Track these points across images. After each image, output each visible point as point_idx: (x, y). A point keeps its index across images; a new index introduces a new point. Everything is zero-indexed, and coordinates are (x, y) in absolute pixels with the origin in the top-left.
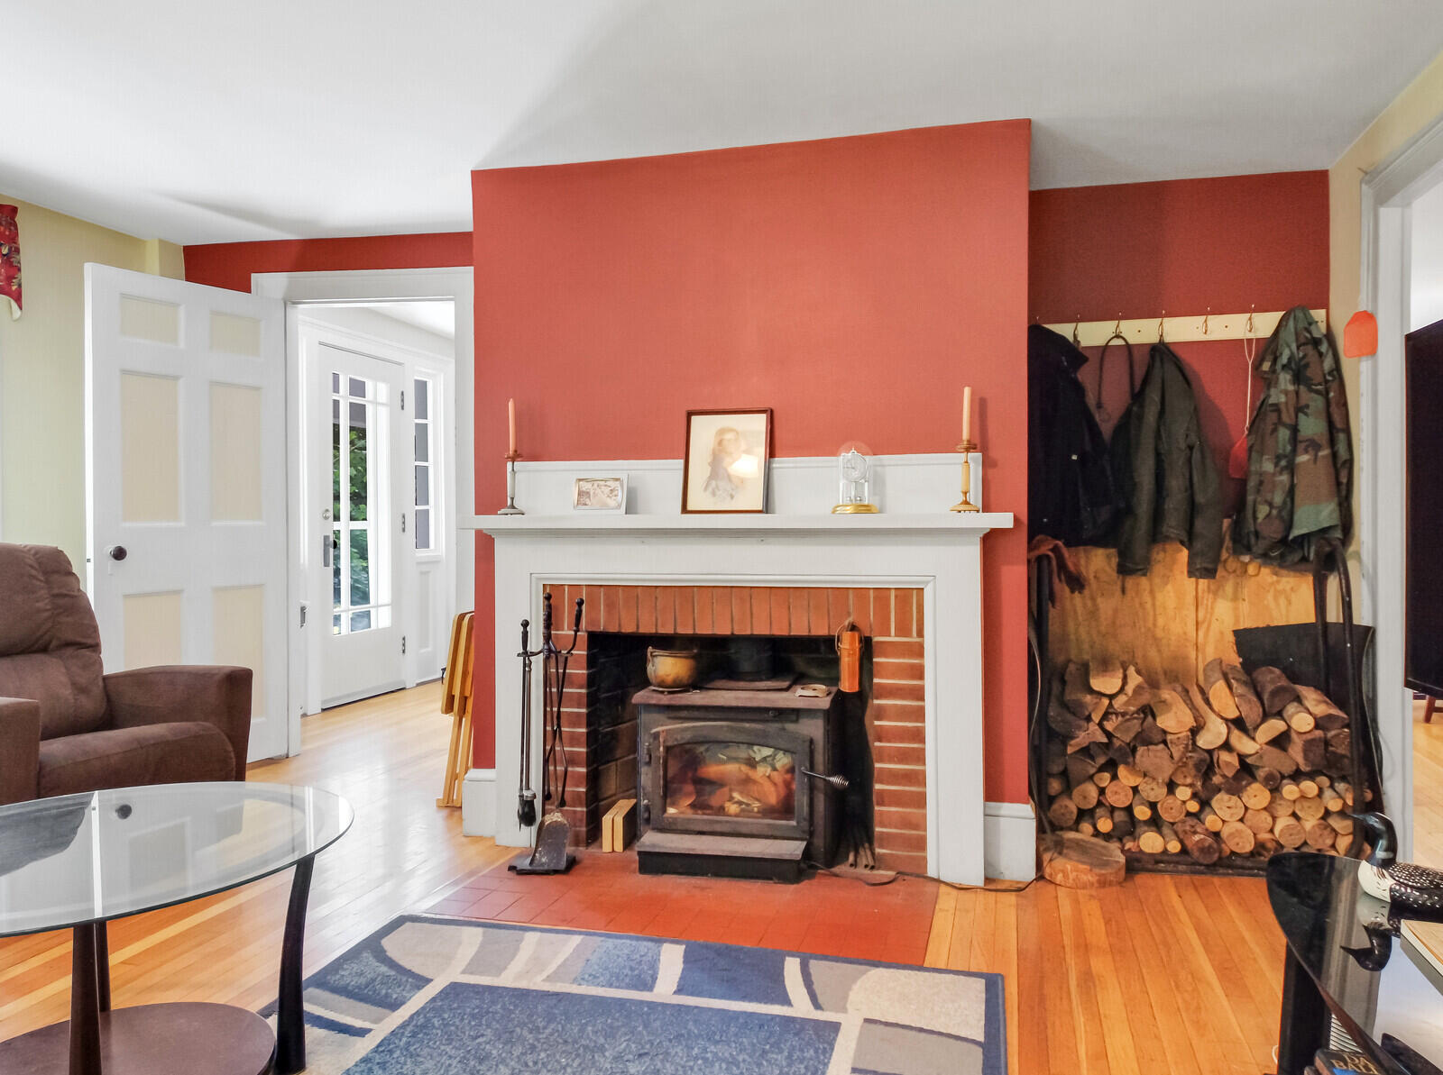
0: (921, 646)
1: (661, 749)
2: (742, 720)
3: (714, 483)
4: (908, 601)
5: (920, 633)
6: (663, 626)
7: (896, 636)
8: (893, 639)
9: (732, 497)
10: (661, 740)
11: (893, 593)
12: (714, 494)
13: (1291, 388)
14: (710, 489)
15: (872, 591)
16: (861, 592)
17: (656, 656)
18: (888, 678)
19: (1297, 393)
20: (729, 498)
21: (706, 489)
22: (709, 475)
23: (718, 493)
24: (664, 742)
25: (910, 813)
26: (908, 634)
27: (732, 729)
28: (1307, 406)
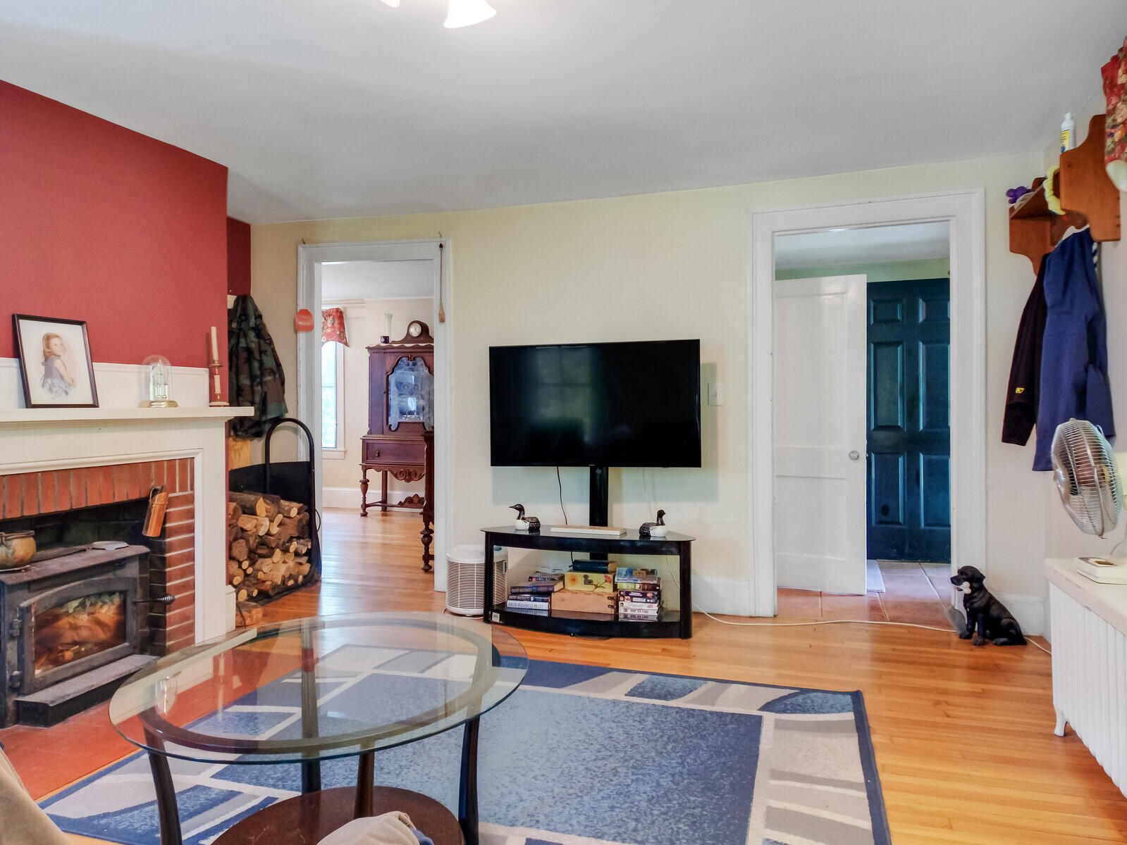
0: (193, 496)
1: (33, 619)
2: (91, 577)
3: (49, 381)
4: (186, 465)
5: (192, 489)
6: (10, 511)
7: (180, 491)
8: (178, 494)
9: (67, 393)
10: (33, 611)
11: (177, 462)
12: (51, 390)
13: (256, 340)
14: (47, 385)
15: (165, 462)
16: (159, 464)
17: (9, 540)
18: (175, 522)
19: (259, 343)
20: (64, 395)
21: (43, 386)
22: (44, 373)
23: (54, 389)
24: (35, 612)
25: (185, 610)
26: (186, 490)
27: (86, 585)
28: (266, 351)
